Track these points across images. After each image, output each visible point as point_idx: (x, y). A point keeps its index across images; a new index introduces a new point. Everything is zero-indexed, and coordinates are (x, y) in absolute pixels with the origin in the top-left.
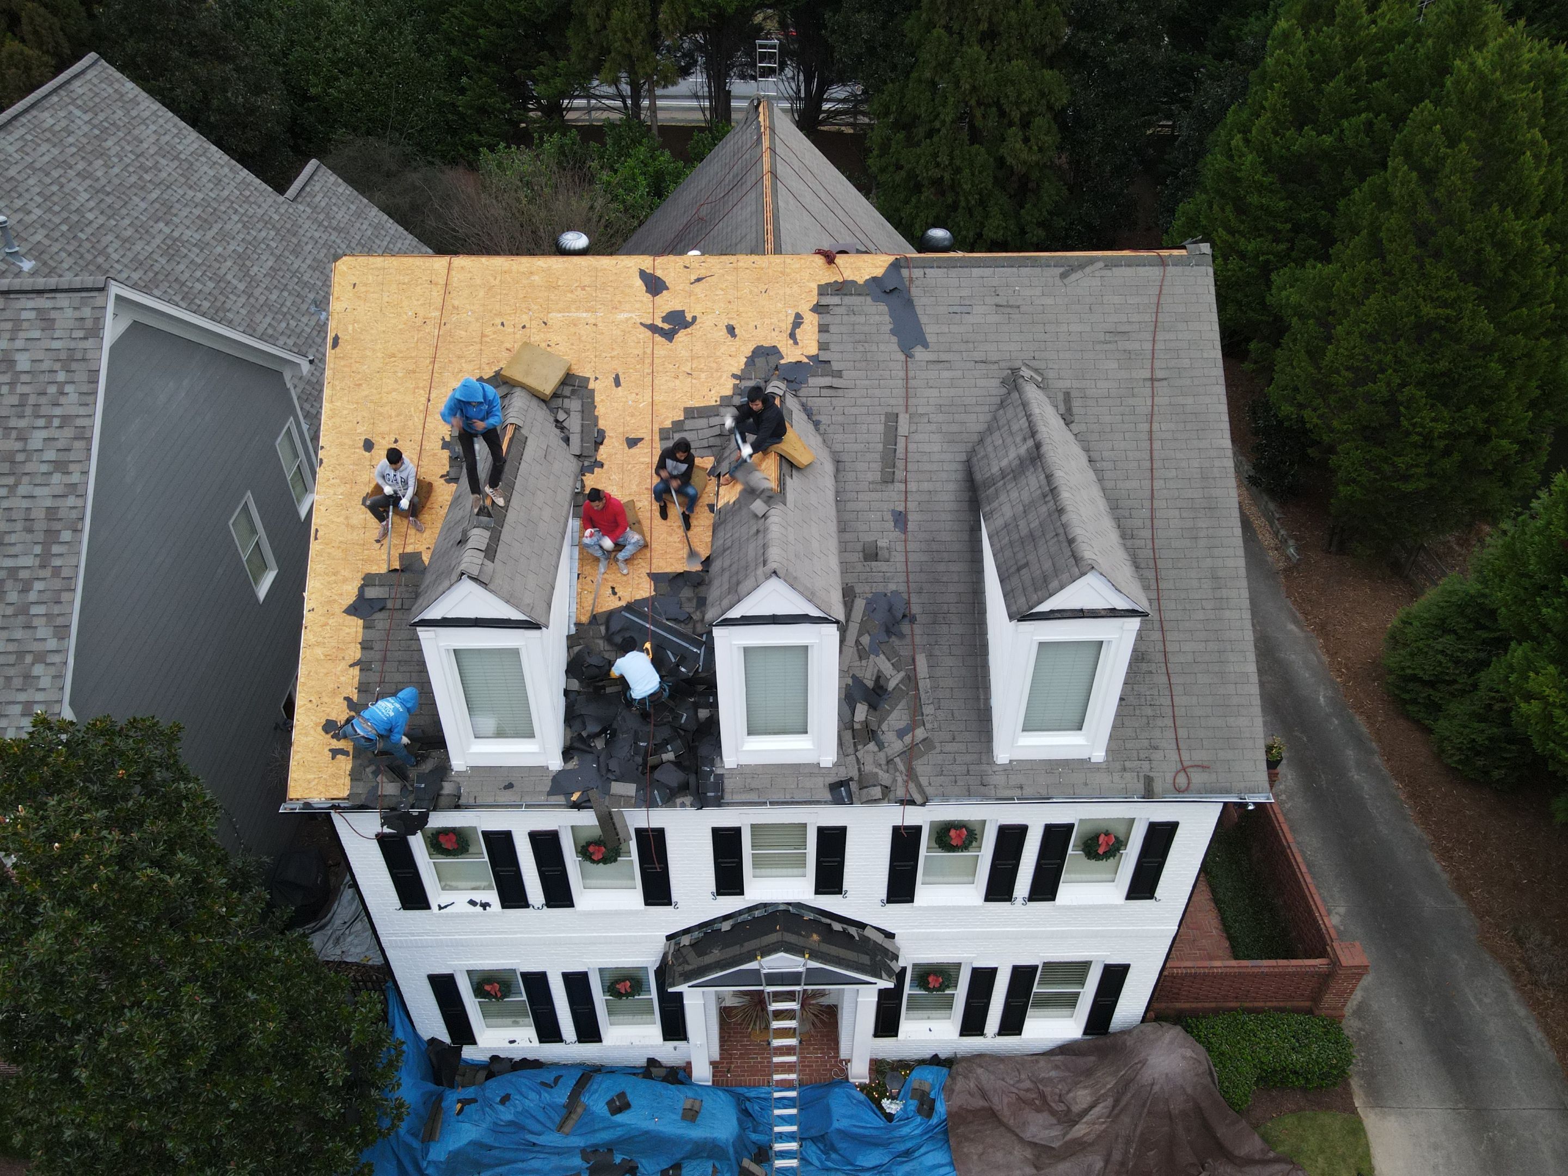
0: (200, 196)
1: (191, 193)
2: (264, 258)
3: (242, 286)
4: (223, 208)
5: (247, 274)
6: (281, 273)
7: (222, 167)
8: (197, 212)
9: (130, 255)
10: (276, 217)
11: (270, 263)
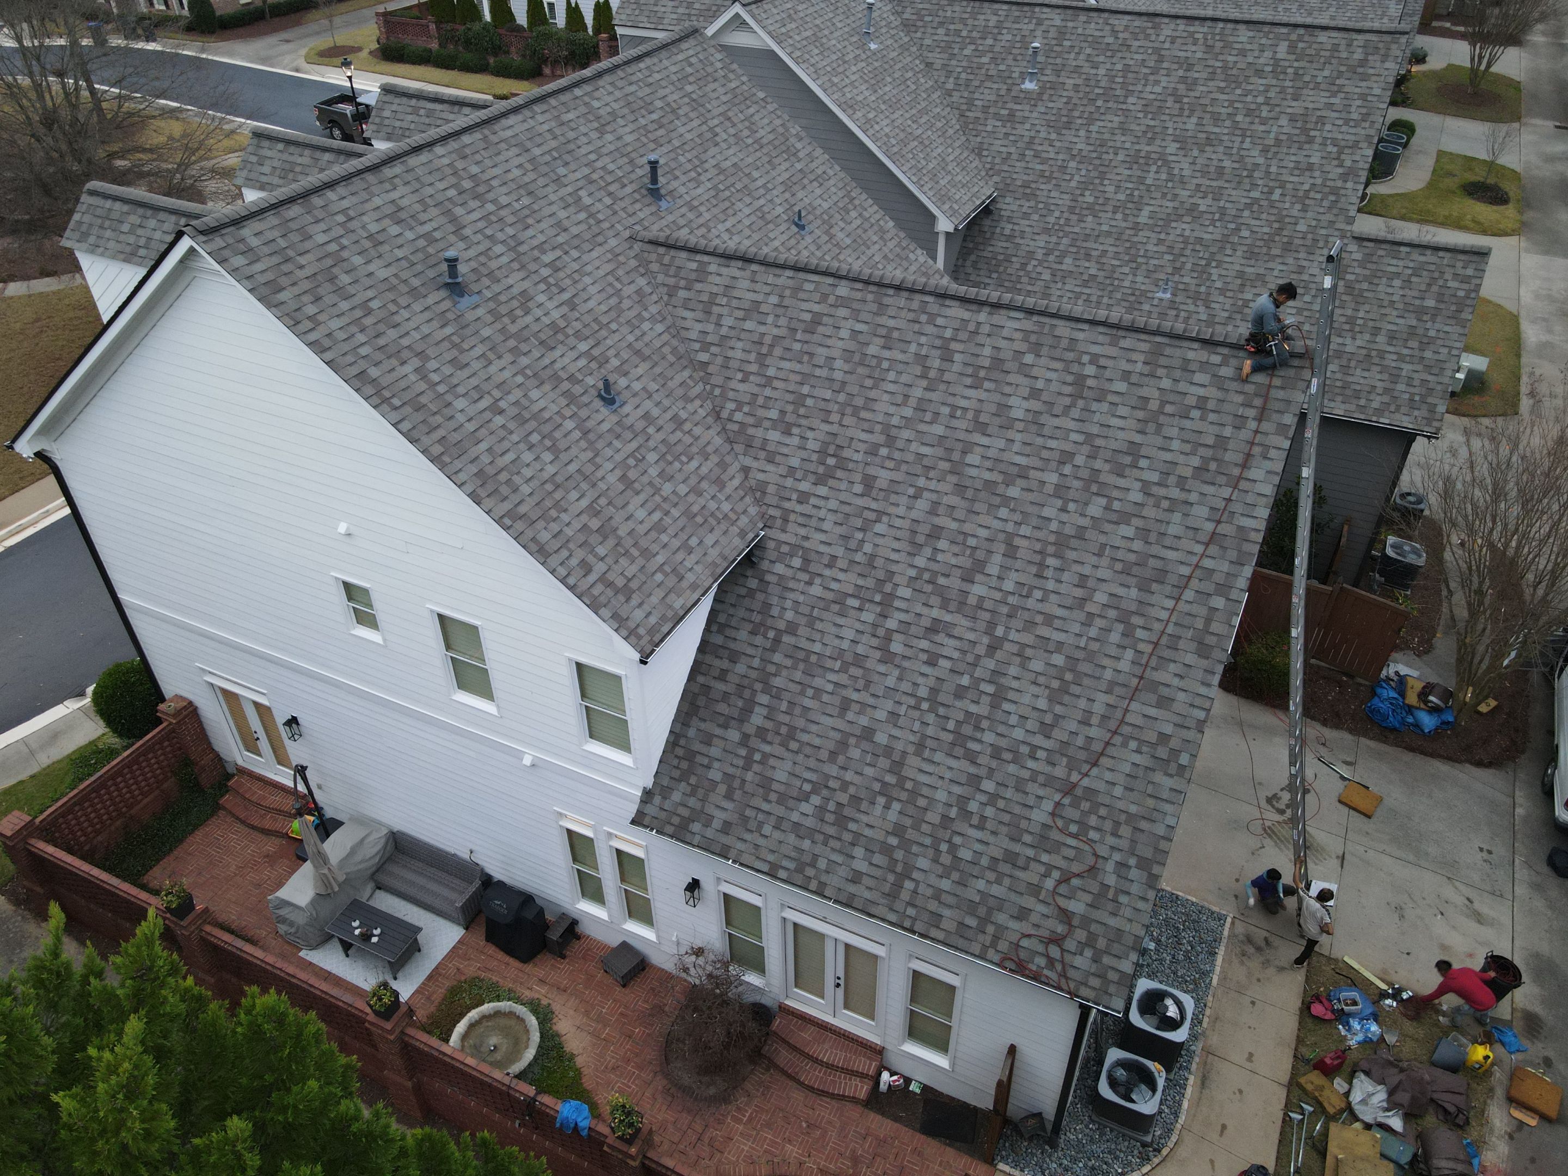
0: (1261, 160)
1: (1255, 153)
2: (1211, 229)
3: (1143, 219)
4: (1260, 182)
5: (1168, 221)
6: (1198, 247)
7: (1341, 166)
8: (1227, 163)
9: (1106, 136)
10: (1302, 227)
11: (1206, 236)
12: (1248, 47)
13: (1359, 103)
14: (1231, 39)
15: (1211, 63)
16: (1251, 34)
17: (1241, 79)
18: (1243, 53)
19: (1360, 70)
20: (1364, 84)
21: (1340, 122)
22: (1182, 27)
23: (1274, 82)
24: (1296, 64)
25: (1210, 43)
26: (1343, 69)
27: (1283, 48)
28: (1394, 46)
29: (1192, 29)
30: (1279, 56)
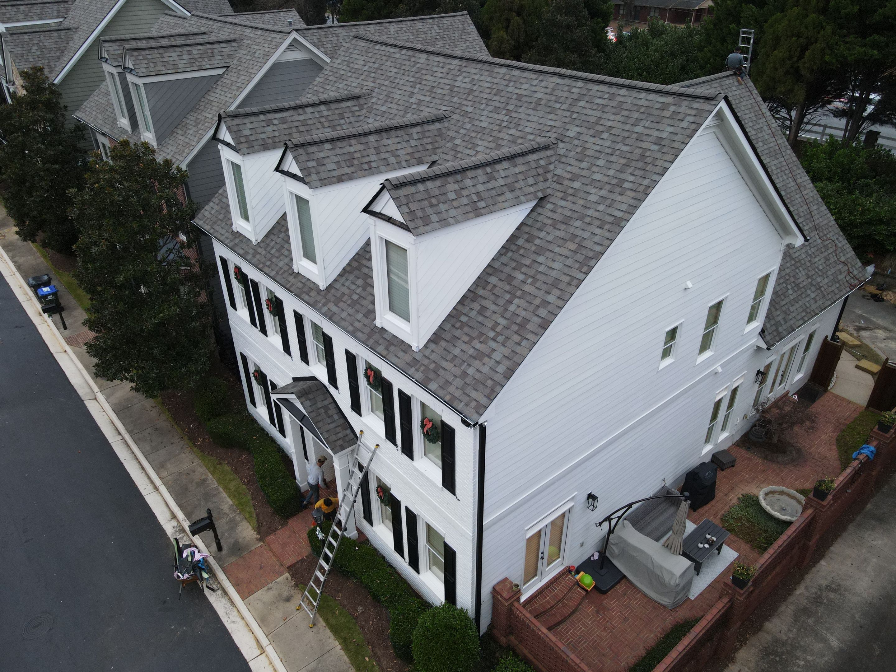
12: (425, 30)
13: (475, 43)
14: (417, 28)
15: (418, 39)
16: (421, 24)
17: (433, 43)
18: (425, 33)
19: (465, 31)
20: (470, 36)
21: (475, 52)
22: (395, 26)
23: (444, 42)
24: (445, 33)
25: (411, 31)
26: (460, 32)
27: (436, 27)
28: (467, 20)
29: (399, 26)
30: (438, 31)
